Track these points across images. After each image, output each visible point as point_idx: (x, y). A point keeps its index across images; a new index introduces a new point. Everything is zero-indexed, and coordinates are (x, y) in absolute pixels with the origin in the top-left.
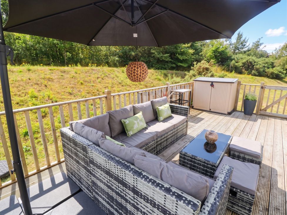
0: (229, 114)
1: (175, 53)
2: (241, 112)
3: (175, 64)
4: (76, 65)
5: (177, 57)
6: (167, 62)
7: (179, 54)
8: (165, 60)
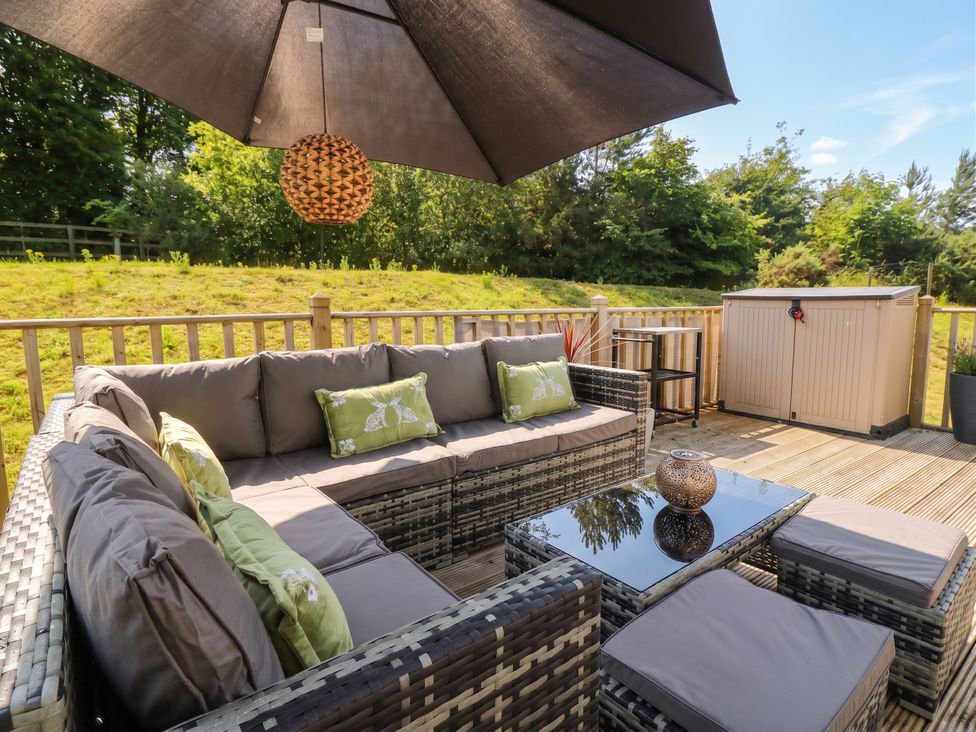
0: (879, 434)
1: (688, 227)
2: (941, 430)
3: (690, 265)
4: (337, 266)
5: (698, 238)
6: (660, 257)
7: (704, 230)
8: (647, 252)
